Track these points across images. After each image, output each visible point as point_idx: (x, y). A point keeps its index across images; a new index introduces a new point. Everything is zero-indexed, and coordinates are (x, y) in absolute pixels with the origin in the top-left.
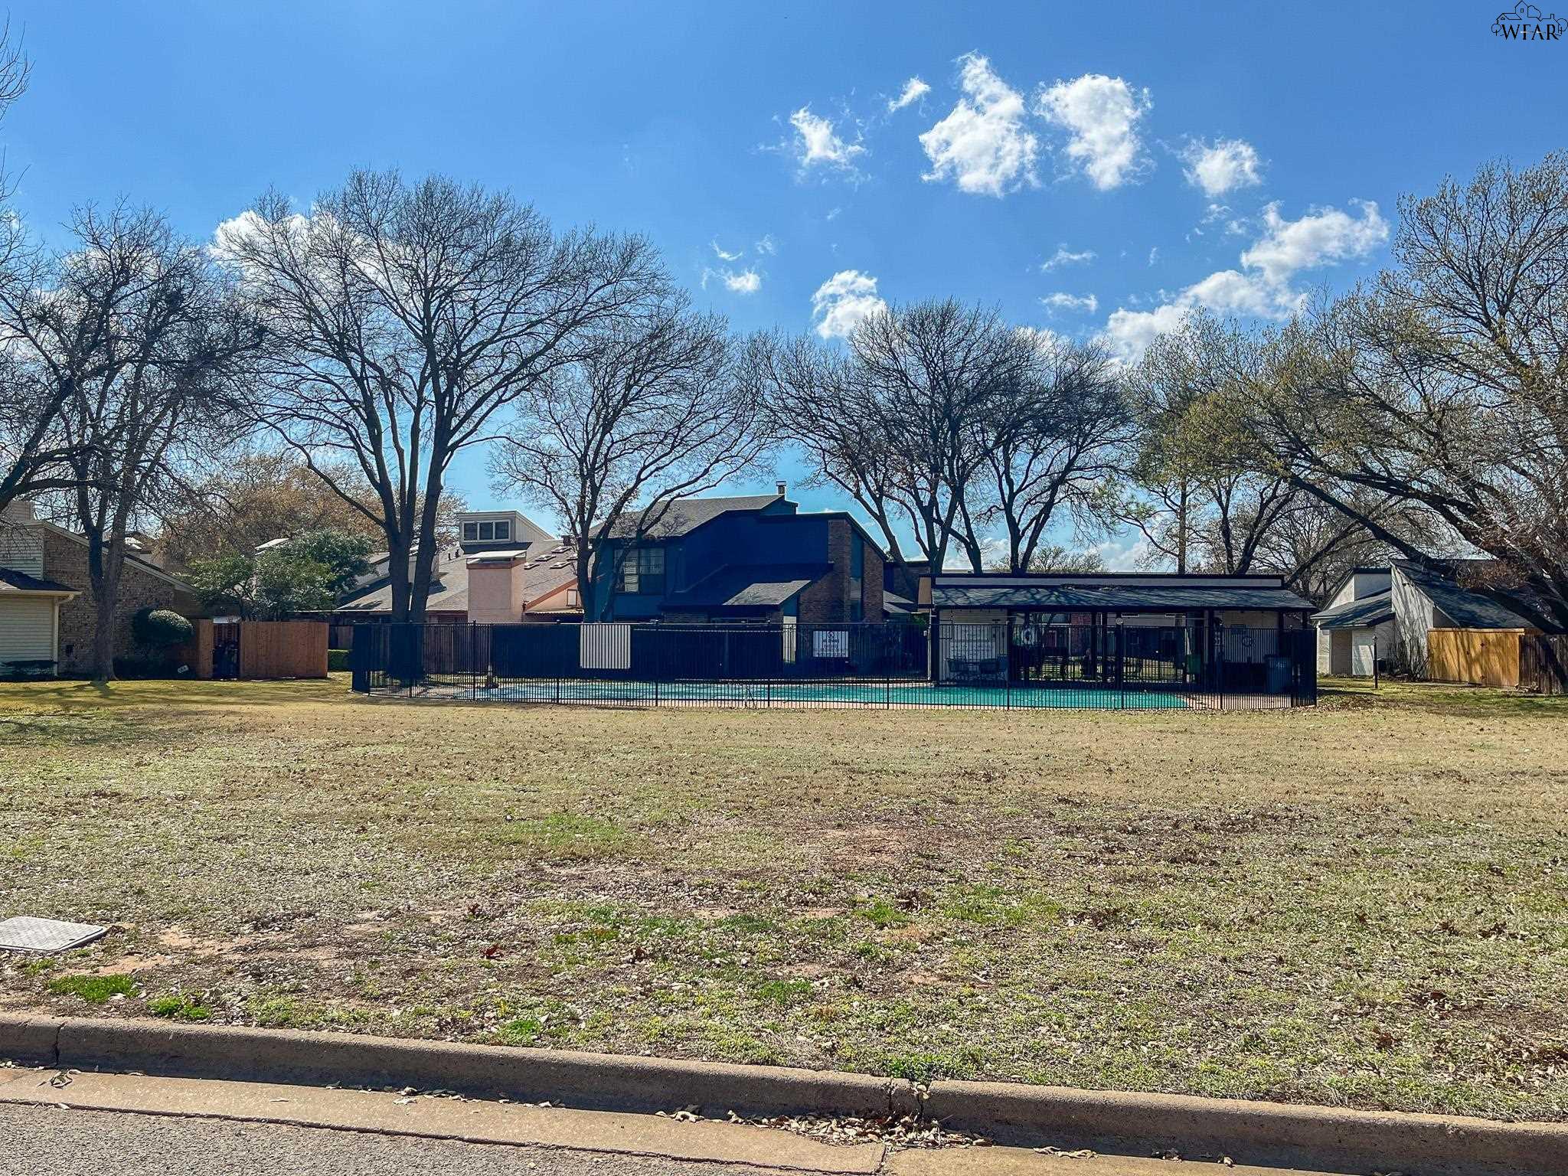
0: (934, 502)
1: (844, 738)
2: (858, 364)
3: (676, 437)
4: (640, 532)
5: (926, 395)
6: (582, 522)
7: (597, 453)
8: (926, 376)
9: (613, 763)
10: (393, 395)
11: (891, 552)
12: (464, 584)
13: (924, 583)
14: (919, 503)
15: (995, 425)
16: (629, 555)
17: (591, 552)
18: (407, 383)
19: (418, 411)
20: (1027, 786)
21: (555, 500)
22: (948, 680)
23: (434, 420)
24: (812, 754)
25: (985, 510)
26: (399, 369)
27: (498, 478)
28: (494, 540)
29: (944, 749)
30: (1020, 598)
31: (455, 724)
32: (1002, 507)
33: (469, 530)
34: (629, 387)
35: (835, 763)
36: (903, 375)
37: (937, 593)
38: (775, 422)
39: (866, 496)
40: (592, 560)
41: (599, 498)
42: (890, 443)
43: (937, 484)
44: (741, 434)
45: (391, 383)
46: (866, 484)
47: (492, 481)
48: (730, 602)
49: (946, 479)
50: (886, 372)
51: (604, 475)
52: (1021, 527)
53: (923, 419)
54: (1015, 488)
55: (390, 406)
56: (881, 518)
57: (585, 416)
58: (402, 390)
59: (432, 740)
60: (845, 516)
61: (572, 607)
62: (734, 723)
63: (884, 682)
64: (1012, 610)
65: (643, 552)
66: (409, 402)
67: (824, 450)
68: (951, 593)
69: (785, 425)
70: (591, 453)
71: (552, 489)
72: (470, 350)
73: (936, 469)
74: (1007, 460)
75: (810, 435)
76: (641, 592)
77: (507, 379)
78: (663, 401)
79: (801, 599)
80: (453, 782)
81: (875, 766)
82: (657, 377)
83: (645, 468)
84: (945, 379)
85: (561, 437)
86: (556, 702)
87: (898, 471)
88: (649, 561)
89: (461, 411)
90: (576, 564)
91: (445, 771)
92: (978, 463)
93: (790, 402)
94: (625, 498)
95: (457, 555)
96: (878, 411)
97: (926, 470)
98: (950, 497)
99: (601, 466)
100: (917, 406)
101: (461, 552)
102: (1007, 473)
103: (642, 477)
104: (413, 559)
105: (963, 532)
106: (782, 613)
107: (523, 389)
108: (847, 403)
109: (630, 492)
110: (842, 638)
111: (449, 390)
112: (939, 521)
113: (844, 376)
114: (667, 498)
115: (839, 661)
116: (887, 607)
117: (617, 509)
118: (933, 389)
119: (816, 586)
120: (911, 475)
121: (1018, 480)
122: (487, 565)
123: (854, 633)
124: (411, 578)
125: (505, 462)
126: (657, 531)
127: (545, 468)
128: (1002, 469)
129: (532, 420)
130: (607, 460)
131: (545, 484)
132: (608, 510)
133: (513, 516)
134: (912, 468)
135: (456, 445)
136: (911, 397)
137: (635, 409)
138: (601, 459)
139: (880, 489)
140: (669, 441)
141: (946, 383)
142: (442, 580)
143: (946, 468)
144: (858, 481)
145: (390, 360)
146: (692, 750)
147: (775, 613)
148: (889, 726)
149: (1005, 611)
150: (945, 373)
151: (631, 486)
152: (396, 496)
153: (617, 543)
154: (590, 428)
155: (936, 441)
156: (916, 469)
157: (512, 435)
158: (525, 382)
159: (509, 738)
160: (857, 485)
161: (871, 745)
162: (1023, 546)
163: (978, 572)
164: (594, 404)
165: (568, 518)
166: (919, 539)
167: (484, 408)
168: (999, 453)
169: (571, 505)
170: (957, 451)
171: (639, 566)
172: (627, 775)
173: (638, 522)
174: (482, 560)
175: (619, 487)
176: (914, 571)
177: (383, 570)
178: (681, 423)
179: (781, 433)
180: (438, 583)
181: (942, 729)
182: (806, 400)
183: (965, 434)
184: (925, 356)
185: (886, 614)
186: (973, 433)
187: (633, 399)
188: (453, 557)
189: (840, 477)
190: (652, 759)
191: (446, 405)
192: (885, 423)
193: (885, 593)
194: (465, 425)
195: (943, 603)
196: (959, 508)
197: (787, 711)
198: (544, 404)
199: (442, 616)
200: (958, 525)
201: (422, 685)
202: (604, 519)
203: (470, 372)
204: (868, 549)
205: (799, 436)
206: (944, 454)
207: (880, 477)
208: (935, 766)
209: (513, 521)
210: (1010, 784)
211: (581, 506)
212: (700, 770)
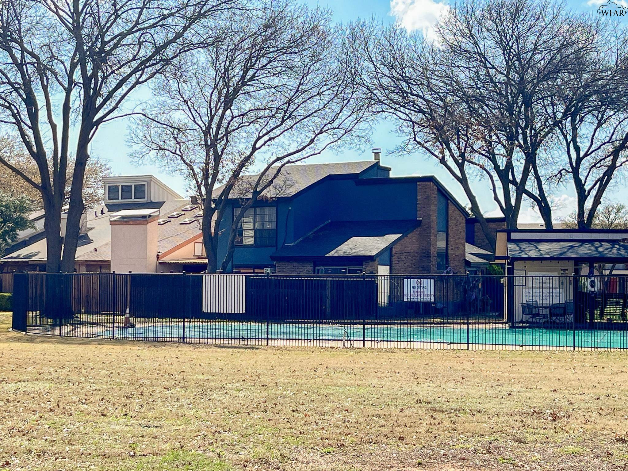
0: (509, 165)
1: (428, 378)
2: (443, 48)
3: (286, 112)
4: (256, 193)
5: (502, 73)
6: (206, 185)
7: (219, 127)
8: (502, 57)
9: (226, 400)
10: (48, 79)
11: (472, 209)
12: (108, 239)
13: (501, 237)
14: (497, 168)
15: (564, 98)
16: (247, 213)
17: (213, 210)
18: (59, 68)
19: (68, 92)
20: (588, 426)
21: (184, 167)
22: (522, 322)
23: (82, 98)
24: (400, 393)
25: (556, 172)
26: (53, 56)
27: (136, 147)
28: (133, 200)
29: (516, 388)
30: (585, 250)
31: (95, 362)
32: (570, 170)
33: (112, 191)
34: (246, 70)
35: (419, 402)
36: (483, 58)
37: (511, 246)
38: (371, 98)
39: (451, 162)
40: (215, 217)
41: (221, 165)
42: (471, 115)
43: (512, 151)
44: (342, 109)
45: (46, 68)
46: (450, 151)
47: (131, 151)
48: (331, 254)
49: (520, 146)
50: (468, 55)
51: (226, 145)
52: (587, 188)
53: (500, 94)
54: (582, 154)
55: (45, 88)
56: (463, 181)
57: (209, 95)
58: (55, 74)
59: (75, 378)
60: (431, 179)
61: (199, 258)
62: (332, 362)
63: (464, 323)
64: (578, 261)
65: (258, 210)
66: (61, 84)
67: (413, 122)
68: (524, 246)
69: (380, 101)
70: (214, 126)
71: (181, 157)
72: (112, 39)
73: (511, 138)
74: (574, 129)
75: (402, 109)
76: (256, 245)
77: (144, 64)
78: (276, 81)
79: (394, 250)
80: (88, 417)
81: (453, 405)
82: (270, 62)
83: (259, 138)
84: (519, 60)
85: (188, 112)
86: (183, 340)
87: (478, 139)
88: (263, 218)
89: (105, 91)
90: (201, 221)
91: (82, 407)
92: (549, 132)
93: (385, 81)
94: (242, 165)
95: (102, 213)
96: (461, 88)
97: (503, 138)
98: (524, 162)
99: (222, 137)
100: (495, 83)
101: (106, 210)
102: (574, 140)
103: (258, 146)
104: (64, 216)
105: (536, 192)
106: (376, 263)
107: (157, 72)
108: (433, 81)
109: (247, 159)
110: (429, 284)
111: (95, 75)
112: (514, 182)
113: (430, 58)
114: (278, 164)
115: (427, 304)
116: (469, 257)
117: (236, 175)
118: (509, 67)
119: (407, 240)
120: (490, 144)
121: (584, 146)
122: (126, 221)
123: (439, 281)
124: (63, 233)
125: (141, 134)
126: (269, 193)
127: (175, 138)
128: (569, 138)
129: (165, 98)
130: (228, 132)
131: (175, 153)
132: (228, 176)
133: (150, 179)
134: (491, 137)
135: (101, 120)
136: (489, 75)
137: (252, 89)
138: (222, 131)
139: (462, 155)
140: (279, 115)
141: (520, 62)
142: (89, 234)
143: (520, 137)
144: (443, 149)
145: (45, 48)
146: (296, 388)
147: (371, 263)
148: (468, 365)
149: (572, 262)
150: (518, 55)
151: (248, 153)
152: (50, 163)
153: (235, 203)
154: (213, 105)
155: (511, 114)
156: (494, 137)
157: (147, 112)
158: (158, 66)
159: (139, 375)
160: (442, 153)
161: (451, 384)
162: (589, 204)
163: (549, 228)
164: (217, 85)
165: (195, 182)
166: (496, 199)
167: (124, 88)
168: (568, 123)
169: (197, 170)
170: (529, 122)
171: (255, 222)
172: (238, 413)
173: (254, 185)
174: (123, 217)
175: (237, 155)
176: (493, 225)
177: (40, 225)
178: (290, 100)
179: (377, 108)
180: (86, 236)
181: (515, 369)
182: (398, 79)
183: (537, 107)
184: (502, 40)
185: (468, 263)
186: (544, 106)
187: (250, 80)
188: (99, 214)
189: (427, 145)
190: (260, 396)
191: (92, 86)
192: (466, 99)
193: (467, 245)
194: (108, 102)
195: (518, 255)
196: (532, 171)
197: (380, 350)
198: (174, 85)
199: (90, 265)
200: (531, 185)
201: (72, 325)
202: (225, 182)
203: (112, 58)
204: (451, 208)
205: (392, 111)
206: (518, 125)
207: (462, 144)
208: (508, 405)
209: (149, 183)
210: (573, 424)
211: (206, 171)
212: (300, 408)
